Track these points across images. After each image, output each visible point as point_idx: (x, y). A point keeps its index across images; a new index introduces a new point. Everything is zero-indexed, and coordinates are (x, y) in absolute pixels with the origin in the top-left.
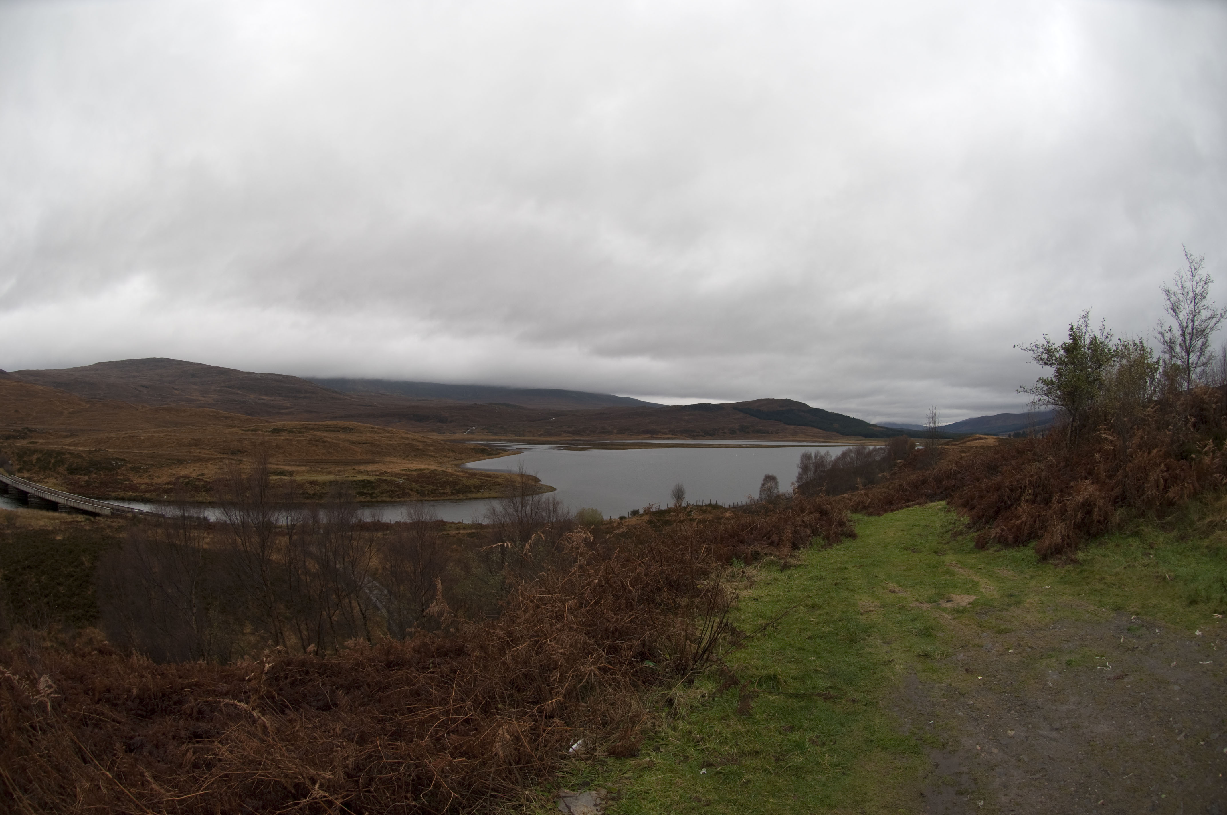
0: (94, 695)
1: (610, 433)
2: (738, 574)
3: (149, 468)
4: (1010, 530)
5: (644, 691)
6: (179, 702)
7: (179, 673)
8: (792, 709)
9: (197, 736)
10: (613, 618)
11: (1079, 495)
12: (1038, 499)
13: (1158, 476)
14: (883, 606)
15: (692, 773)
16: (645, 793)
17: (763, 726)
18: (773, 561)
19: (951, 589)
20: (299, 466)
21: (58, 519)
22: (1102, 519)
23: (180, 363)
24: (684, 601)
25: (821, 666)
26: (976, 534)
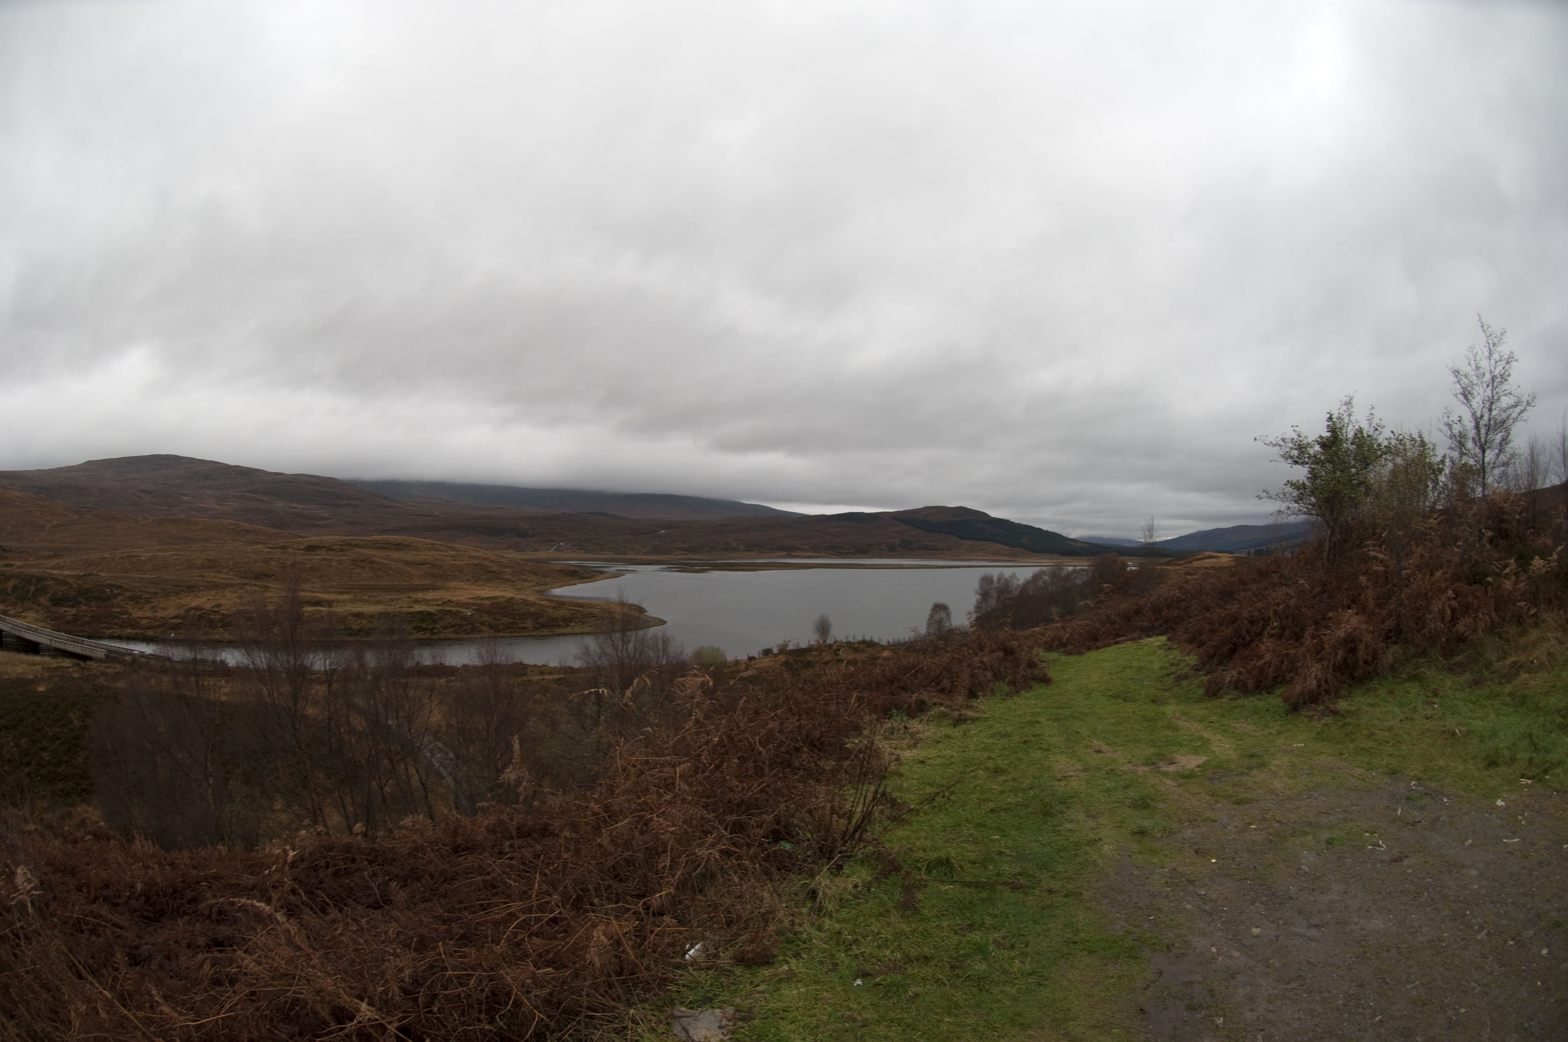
0: (89, 892)
1: (735, 550)
2: (899, 730)
3: (151, 598)
4: (1250, 673)
5: (779, 880)
6: (194, 900)
7: (194, 862)
8: (971, 902)
9: (217, 944)
10: (737, 787)
11: (1339, 629)
12: (1286, 633)
13: (1444, 604)
14: (1086, 770)
15: (844, 985)
16: (784, 1011)
17: (934, 925)
18: (943, 712)
19: (1174, 748)
20: (341, 593)
21: (39, 664)
22: (1370, 658)
23: (191, 461)
24: (829, 764)
25: (1006, 847)
26: (1206, 678)
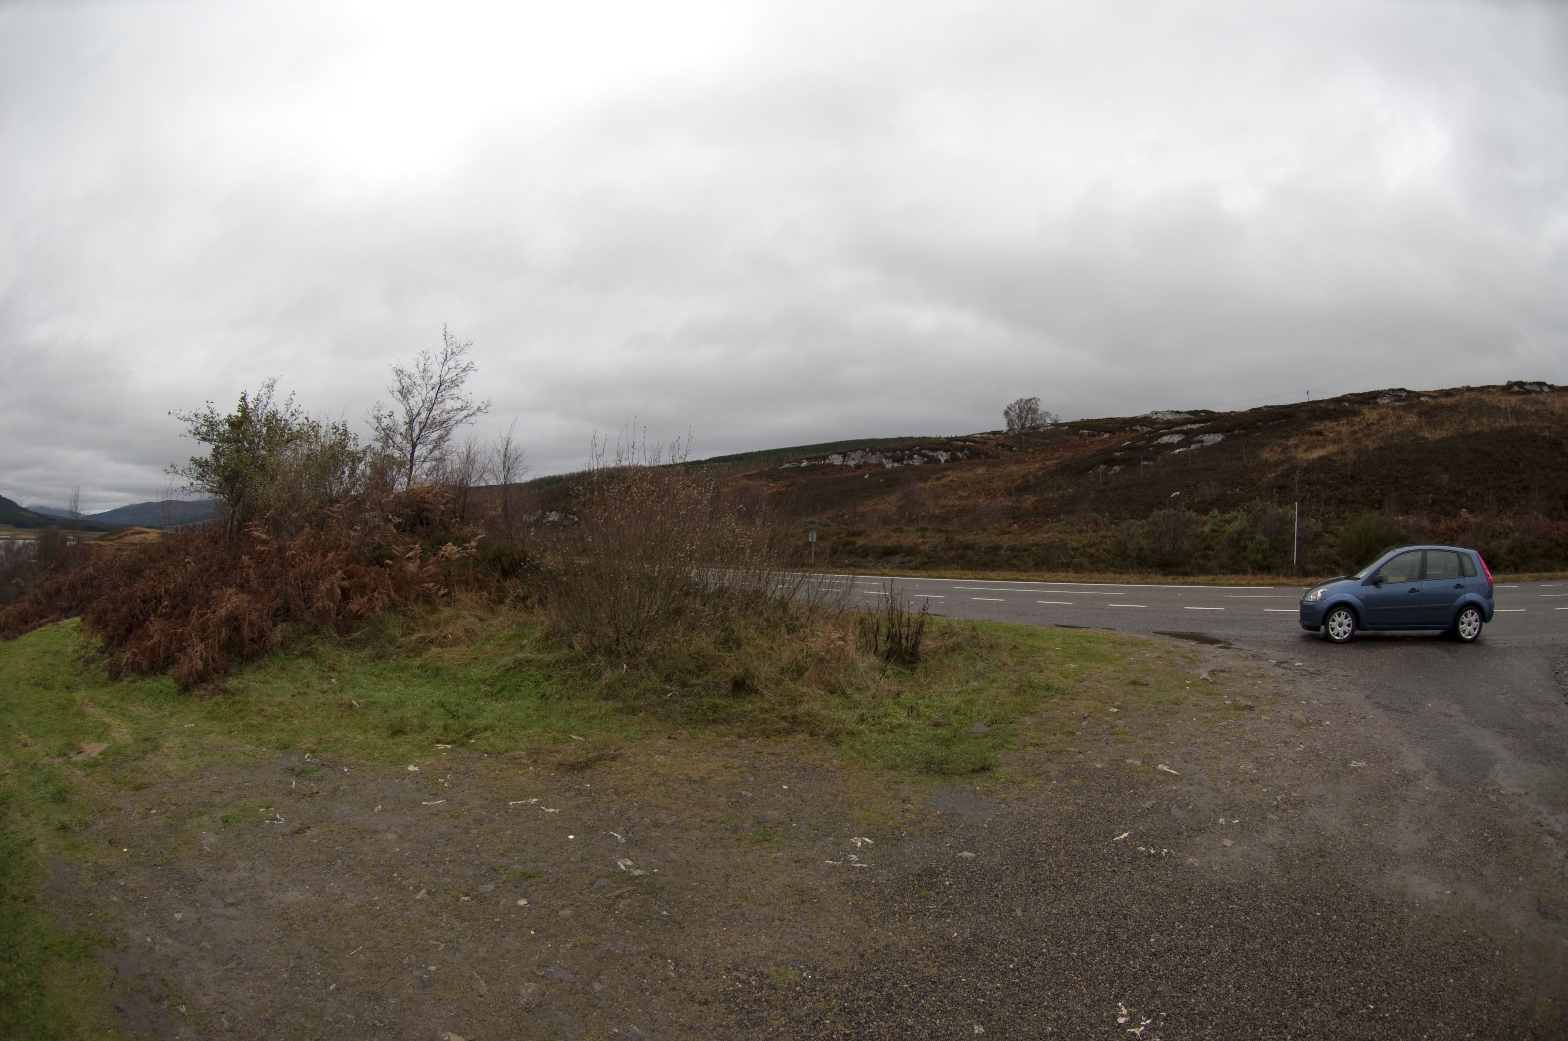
4: (143, 653)
11: (222, 608)
12: (176, 612)
13: (333, 584)
14: (17, 766)
19: (81, 737)
22: (256, 636)
26: (108, 661)
